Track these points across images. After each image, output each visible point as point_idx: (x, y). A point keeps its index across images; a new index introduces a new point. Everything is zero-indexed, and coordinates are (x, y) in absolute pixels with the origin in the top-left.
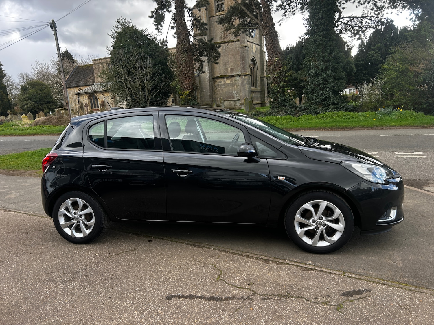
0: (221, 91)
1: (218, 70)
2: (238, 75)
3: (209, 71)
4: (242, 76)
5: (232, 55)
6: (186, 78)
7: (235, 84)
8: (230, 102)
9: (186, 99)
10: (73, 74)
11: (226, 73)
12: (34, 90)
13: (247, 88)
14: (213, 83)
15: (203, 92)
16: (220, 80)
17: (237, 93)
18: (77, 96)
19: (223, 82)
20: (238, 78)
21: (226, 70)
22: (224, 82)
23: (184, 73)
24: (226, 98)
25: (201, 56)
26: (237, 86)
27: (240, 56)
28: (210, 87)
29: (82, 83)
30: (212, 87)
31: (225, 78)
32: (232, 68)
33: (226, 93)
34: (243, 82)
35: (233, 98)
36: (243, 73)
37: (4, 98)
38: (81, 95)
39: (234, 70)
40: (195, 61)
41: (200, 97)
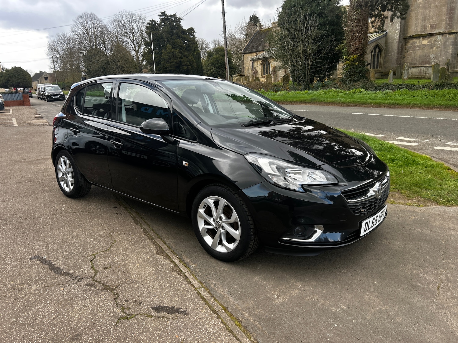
0: (413, 55)
1: (413, 28)
2: (440, 34)
3: (400, 29)
4: (446, 35)
5: (436, 7)
6: (355, 40)
7: (435, 45)
8: (420, 68)
9: (352, 65)
10: (254, 39)
11: (424, 31)
12: (218, 56)
13: (451, 50)
14: (404, 45)
15: (389, 56)
16: (414, 40)
17: (436, 57)
18: (252, 62)
19: (417, 43)
20: (439, 37)
21: (425, 27)
22: (419, 42)
23: (354, 34)
24: (419, 63)
25: (384, 11)
26: (437, 48)
27: (447, 7)
28: (398, 49)
29: (259, 48)
30: (402, 49)
31: (421, 38)
32: (434, 25)
33: (420, 56)
34: (445, 43)
35: (429, 64)
36: (448, 30)
37: (194, 64)
38: (256, 60)
39: (436, 27)
40: (376, 18)
41: (384, 62)
